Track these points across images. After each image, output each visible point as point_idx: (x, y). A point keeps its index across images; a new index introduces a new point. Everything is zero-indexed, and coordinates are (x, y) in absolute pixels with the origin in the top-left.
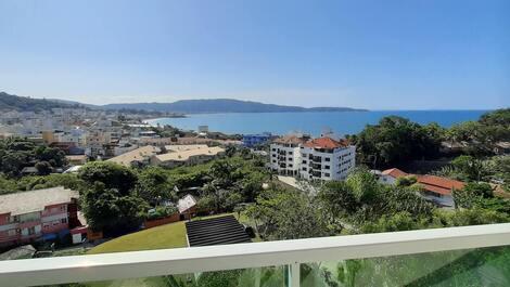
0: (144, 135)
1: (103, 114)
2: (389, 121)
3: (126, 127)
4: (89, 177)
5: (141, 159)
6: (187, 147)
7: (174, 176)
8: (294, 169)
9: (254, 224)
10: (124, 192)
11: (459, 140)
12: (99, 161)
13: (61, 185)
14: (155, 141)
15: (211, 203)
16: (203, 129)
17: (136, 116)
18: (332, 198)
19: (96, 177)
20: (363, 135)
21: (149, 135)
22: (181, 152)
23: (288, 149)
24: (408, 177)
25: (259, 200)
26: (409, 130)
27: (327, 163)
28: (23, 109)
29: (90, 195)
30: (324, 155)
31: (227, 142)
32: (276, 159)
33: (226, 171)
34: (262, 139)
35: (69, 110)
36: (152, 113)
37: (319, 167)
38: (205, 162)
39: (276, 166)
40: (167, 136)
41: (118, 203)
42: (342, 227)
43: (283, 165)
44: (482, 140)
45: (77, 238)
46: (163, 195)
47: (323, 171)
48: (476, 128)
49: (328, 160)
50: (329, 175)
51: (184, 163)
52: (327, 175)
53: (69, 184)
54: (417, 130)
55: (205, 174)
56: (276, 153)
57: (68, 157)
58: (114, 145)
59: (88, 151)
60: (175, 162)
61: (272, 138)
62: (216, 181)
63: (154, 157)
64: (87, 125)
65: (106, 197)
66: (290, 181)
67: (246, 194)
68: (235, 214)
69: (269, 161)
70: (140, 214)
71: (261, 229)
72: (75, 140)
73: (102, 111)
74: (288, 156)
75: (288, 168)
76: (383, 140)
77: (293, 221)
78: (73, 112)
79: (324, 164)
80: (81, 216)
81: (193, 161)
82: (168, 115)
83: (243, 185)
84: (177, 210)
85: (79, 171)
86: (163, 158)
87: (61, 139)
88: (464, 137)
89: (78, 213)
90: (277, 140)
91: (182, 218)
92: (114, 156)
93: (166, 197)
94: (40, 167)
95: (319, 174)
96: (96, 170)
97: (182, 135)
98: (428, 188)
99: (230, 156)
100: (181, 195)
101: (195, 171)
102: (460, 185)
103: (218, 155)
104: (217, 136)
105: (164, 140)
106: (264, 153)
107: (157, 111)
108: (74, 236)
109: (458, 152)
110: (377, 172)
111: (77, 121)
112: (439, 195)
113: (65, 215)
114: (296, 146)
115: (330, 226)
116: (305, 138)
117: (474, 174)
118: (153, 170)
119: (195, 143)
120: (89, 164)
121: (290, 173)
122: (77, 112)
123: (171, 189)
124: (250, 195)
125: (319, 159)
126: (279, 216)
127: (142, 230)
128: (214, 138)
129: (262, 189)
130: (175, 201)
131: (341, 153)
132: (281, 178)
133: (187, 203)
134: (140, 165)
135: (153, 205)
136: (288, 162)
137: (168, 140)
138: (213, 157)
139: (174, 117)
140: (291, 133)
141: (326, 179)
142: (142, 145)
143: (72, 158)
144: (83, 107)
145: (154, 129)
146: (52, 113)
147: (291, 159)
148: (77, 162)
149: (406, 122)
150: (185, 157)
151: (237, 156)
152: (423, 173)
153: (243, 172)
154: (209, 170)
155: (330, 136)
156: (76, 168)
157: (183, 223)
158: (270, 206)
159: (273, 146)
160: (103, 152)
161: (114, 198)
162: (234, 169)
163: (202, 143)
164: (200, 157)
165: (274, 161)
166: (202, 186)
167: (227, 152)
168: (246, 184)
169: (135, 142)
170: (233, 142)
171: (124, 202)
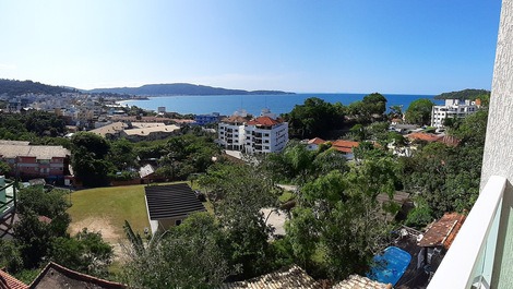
0: (116, 113)
1: (89, 96)
2: (311, 101)
3: (105, 107)
4: (77, 142)
5: (113, 132)
6: (148, 124)
7: (137, 148)
8: (239, 144)
9: (205, 191)
10: (99, 156)
11: (354, 114)
12: (84, 131)
13: (62, 145)
14: (124, 118)
15: (167, 173)
16: (162, 109)
17: (112, 98)
20: (293, 113)
21: (120, 113)
22: (144, 129)
23: (234, 128)
24: (326, 143)
25: (209, 171)
26: (324, 108)
27: (267, 138)
28: (47, 93)
29: (76, 155)
30: (264, 132)
31: (182, 121)
32: (223, 135)
33: (180, 146)
34: (211, 118)
36: (123, 96)
37: (260, 142)
38: (163, 138)
39: (224, 142)
40: (133, 115)
41: (95, 164)
42: (283, 190)
43: (230, 141)
45: (67, 182)
46: (128, 162)
47: (263, 145)
49: (267, 135)
50: (268, 149)
51: (145, 137)
52: (267, 148)
53: (66, 146)
54: (330, 107)
55: (162, 148)
56: (223, 131)
57: (67, 126)
58: (96, 120)
59: (78, 123)
60: (139, 136)
61: (220, 118)
62: (172, 154)
63: (122, 131)
64: (79, 104)
66: (237, 154)
67: (198, 165)
68: (188, 182)
69: (217, 138)
70: (110, 174)
71: (210, 196)
72: (72, 115)
74: (234, 133)
75: (234, 144)
76: (307, 116)
79: (264, 139)
80: (70, 168)
81: (153, 136)
82: (135, 98)
84: (139, 175)
85: (72, 137)
86: (129, 132)
87: (64, 113)
89: (69, 166)
90: (225, 119)
91: (142, 182)
92: (94, 128)
93: (130, 164)
94: (52, 132)
95: (260, 148)
96: (81, 137)
97: (145, 114)
98: (339, 149)
99: (184, 133)
100: (142, 164)
101: (154, 145)
103: (174, 132)
104: (174, 116)
105: (131, 118)
106: (214, 131)
107: (126, 94)
108: (65, 180)
109: (353, 123)
110: (305, 141)
111: (74, 102)
112: (345, 153)
113: (62, 166)
114: (242, 124)
116: (248, 118)
117: (363, 136)
118: (121, 141)
119: (154, 121)
120: (77, 133)
121: (236, 148)
123: (135, 158)
124: (202, 166)
125: (260, 135)
128: (170, 118)
129: (212, 162)
130: (138, 169)
131: (278, 129)
132: (228, 152)
133: (146, 170)
134: (112, 137)
135: (120, 169)
136: (234, 139)
137: (134, 118)
138: (170, 134)
139: (140, 99)
140: (236, 113)
141: (266, 151)
142: (114, 121)
143: (70, 127)
144: (78, 91)
145: (124, 109)
147: (237, 136)
148: (72, 131)
149: (322, 101)
150: (146, 133)
151: (190, 133)
152: (335, 139)
153: (196, 147)
154: (165, 145)
155: (269, 115)
156: (71, 135)
157: (143, 186)
158: (219, 177)
159: (221, 125)
160: (87, 124)
161: (92, 159)
162: (188, 144)
163: (160, 122)
164: (159, 133)
165: (222, 138)
166: (159, 158)
167: (182, 129)
168: (198, 157)
169: (109, 119)
170: (187, 121)
171: (99, 163)
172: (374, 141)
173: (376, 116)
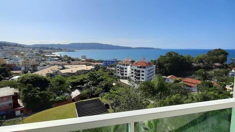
0: (53, 60)
1: (31, 49)
2: (170, 54)
3: (44, 56)
4: (23, 82)
5: (52, 72)
6: (76, 66)
7: (69, 80)
8: (127, 76)
9: (109, 102)
10: (43, 89)
11: (199, 62)
12: (29, 74)
13: (9, 86)
14: (59, 63)
15: (88, 93)
16: (84, 57)
17: (49, 51)
18: (145, 89)
19: (28, 81)
20: (159, 60)
21: (56, 60)
22: (73, 69)
23: (125, 67)
24: (178, 79)
25: (111, 91)
26: (178, 58)
29: (25, 91)
30: (141, 70)
31: (96, 64)
32: (119, 71)
33: (95, 77)
34: (112, 62)
35: (12, 47)
36: (57, 49)
37: (139, 75)
38: (85, 73)
39: (119, 75)
40: (65, 60)
41: (40, 95)
42: (150, 102)
43: (123, 74)
44: (208, 62)
45: (18, 113)
46: (64, 90)
47: (141, 77)
48: (206, 57)
49: (143, 72)
50: (143, 79)
51: (74, 74)
53: (13, 85)
54: (182, 58)
55: (85, 79)
56: (119, 69)
57: (12, 72)
58: (37, 65)
59: (23, 68)
60: (70, 73)
61: (117, 62)
62: (90, 82)
63: (58, 71)
64: (22, 55)
65: (33, 92)
66: (126, 82)
67: (105, 88)
68: (100, 98)
69: (116, 72)
70: (52, 100)
71: (112, 105)
72: (16, 63)
73: (30, 48)
74: (125, 70)
75: (125, 76)
76: (167, 62)
77: (127, 100)
78: (14, 48)
79: (141, 73)
80: (20, 102)
81: (79, 73)
82: (65, 50)
83: (103, 84)
84: (71, 97)
85: (18, 79)
86: (63, 71)
87: (7, 62)
88: (201, 61)
89: (19, 100)
90: (120, 63)
91: (73, 100)
92: (37, 71)
93: (65, 91)
95: (139, 78)
97: (73, 60)
98: (187, 84)
99: (97, 70)
100: (73, 90)
101: (79, 78)
102: (199, 82)
103: (91, 70)
104: (91, 61)
105: (63, 63)
106: (114, 69)
107: (60, 48)
108: (16, 112)
109: (198, 68)
110: (165, 77)
111: (17, 53)
112: (191, 87)
113: (11, 102)
114: (129, 65)
115: (144, 102)
116: (133, 62)
117: (205, 77)
118: (58, 77)
119: (80, 64)
121: (126, 78)
122: (17, 48)
123: (68, 87)
124: (107, 89)
125: (139, 71)
126: (121, 98)
127: (53, 107)
128: (89, 62)
129: (113, 86)
130: (70, 93)
131: (149, 68)
132: (121, 80)
133: (76, 93)
134: (51, 75)
135: (58, 95)
136: (125, 73)
137: (66, 63)
138: (89, 71)
139: (69, 51)
140: (126, 59)
142: (52, 65)
143: (14, 72)
144: (20, 46)
145: (57, 57)
146: (2, 49)
147: (126, 72)
148: (17, 74)
149: (177, 54)
150: (75, 71)
151: (100, 70)
153: (103, 78)
154: (86, 77)
155: (144, 61)
156: (17, 77)
157: (74, 103)
158: (117, 94)
159: (118, 65)
160: (31, 69)
161: (37, 92)
162: (99, 77)
163: (83, 64)
164: (82, 71)
165: (118, 73)
166: (83, 85)
167: (95, 68)
168: (105, 83)
169: (49, 64)
170: (98, 63)
171: (43, 94)
172: (214, 82)
173: (217, 64)
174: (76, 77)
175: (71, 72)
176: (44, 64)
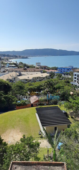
0: (11, 67)
5: (11, 78)
6: (31, 73)
7: (27, 86)
10: (6, 93)
14: (16, 70)
15: (45, 100)
16: (38, 64)
17: (6, 57)
21: (13, 67)
22: (29, 76)
31: (50, 71)
32: (76, 80)
33: (52, 85)
34: (68, 69)
36: (12, 56)
38: (40, 80)
39: (76, 83)
40: (21, 67)
41: (5, 98)
51: (30, 80)
55: (42, 86)
56: (76, 77)
60: (26, 80)
61: (74, 69)
62: (47, 89)
63: (16, 77)
67: (62, 96)
68: (58, 106)
69: (72, 81)
70: (14, 103)
71: (71, 114)
81: (35, 80)
82: (20, 57)
83: (60, 92)
84: (30, 102)
86: (21, 78)
90: (78, 70)
91: (32, 106)
97: (28, 67)
99: (52, 78)
101: (36, 85)
103: (46, 77)
104: (45, 68)
105: (20, 69)
106: (70, 77)
107: (15, 55)
118: (16, 83)
119: (35, 71)
123: (26, 92)
127: (15, 110)
129: (70, 95)
130: (29, 98)
133: (33, 99)
134: (11, 81)
137: (22, 69)
138: (44, 78)
139: (23, 58)
142: (11, 72)
145: (15, 64)
150: (31, 78)
151: (55, 78)
153: (60, 86)
154: (43, 84)
159: (74, 73)
163: (38, 71)
164: (38, 78)
165: (75, 81)
166: (40, 92)
167: (50, 75)
168: (62, 92)
169: (7, 70)
170: (53, 71)
171: (7, 97)
174: (33, 83)
175: (27, 78)
176: (4, 70)
